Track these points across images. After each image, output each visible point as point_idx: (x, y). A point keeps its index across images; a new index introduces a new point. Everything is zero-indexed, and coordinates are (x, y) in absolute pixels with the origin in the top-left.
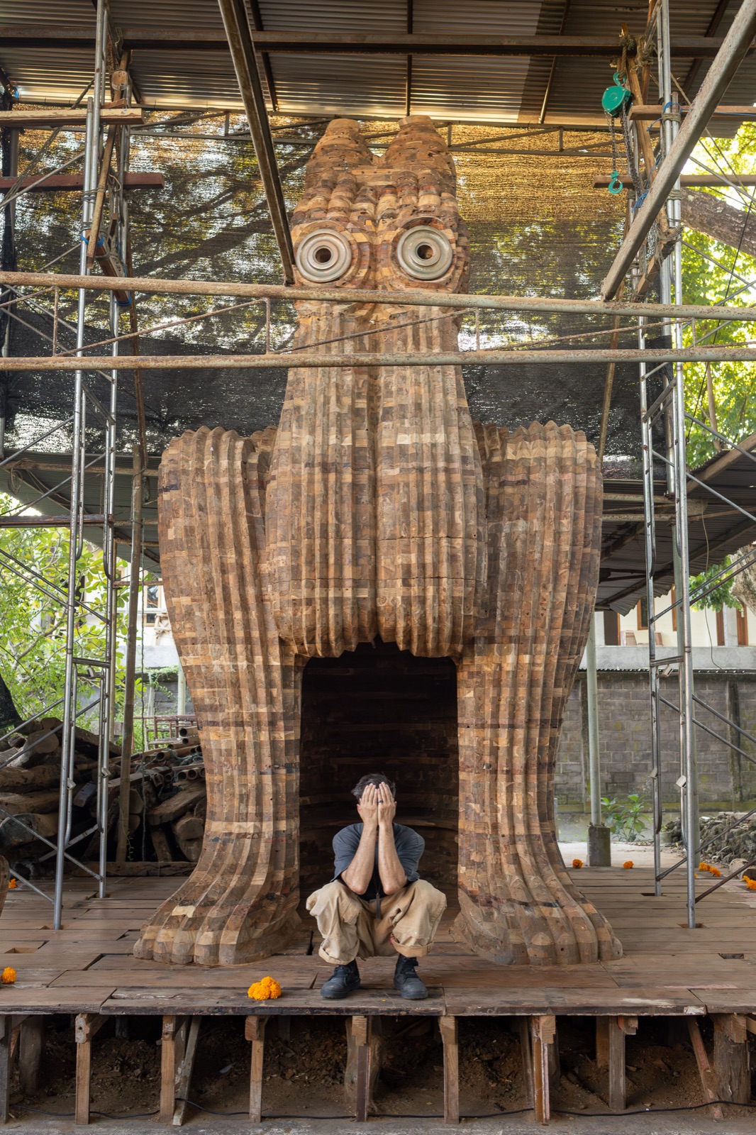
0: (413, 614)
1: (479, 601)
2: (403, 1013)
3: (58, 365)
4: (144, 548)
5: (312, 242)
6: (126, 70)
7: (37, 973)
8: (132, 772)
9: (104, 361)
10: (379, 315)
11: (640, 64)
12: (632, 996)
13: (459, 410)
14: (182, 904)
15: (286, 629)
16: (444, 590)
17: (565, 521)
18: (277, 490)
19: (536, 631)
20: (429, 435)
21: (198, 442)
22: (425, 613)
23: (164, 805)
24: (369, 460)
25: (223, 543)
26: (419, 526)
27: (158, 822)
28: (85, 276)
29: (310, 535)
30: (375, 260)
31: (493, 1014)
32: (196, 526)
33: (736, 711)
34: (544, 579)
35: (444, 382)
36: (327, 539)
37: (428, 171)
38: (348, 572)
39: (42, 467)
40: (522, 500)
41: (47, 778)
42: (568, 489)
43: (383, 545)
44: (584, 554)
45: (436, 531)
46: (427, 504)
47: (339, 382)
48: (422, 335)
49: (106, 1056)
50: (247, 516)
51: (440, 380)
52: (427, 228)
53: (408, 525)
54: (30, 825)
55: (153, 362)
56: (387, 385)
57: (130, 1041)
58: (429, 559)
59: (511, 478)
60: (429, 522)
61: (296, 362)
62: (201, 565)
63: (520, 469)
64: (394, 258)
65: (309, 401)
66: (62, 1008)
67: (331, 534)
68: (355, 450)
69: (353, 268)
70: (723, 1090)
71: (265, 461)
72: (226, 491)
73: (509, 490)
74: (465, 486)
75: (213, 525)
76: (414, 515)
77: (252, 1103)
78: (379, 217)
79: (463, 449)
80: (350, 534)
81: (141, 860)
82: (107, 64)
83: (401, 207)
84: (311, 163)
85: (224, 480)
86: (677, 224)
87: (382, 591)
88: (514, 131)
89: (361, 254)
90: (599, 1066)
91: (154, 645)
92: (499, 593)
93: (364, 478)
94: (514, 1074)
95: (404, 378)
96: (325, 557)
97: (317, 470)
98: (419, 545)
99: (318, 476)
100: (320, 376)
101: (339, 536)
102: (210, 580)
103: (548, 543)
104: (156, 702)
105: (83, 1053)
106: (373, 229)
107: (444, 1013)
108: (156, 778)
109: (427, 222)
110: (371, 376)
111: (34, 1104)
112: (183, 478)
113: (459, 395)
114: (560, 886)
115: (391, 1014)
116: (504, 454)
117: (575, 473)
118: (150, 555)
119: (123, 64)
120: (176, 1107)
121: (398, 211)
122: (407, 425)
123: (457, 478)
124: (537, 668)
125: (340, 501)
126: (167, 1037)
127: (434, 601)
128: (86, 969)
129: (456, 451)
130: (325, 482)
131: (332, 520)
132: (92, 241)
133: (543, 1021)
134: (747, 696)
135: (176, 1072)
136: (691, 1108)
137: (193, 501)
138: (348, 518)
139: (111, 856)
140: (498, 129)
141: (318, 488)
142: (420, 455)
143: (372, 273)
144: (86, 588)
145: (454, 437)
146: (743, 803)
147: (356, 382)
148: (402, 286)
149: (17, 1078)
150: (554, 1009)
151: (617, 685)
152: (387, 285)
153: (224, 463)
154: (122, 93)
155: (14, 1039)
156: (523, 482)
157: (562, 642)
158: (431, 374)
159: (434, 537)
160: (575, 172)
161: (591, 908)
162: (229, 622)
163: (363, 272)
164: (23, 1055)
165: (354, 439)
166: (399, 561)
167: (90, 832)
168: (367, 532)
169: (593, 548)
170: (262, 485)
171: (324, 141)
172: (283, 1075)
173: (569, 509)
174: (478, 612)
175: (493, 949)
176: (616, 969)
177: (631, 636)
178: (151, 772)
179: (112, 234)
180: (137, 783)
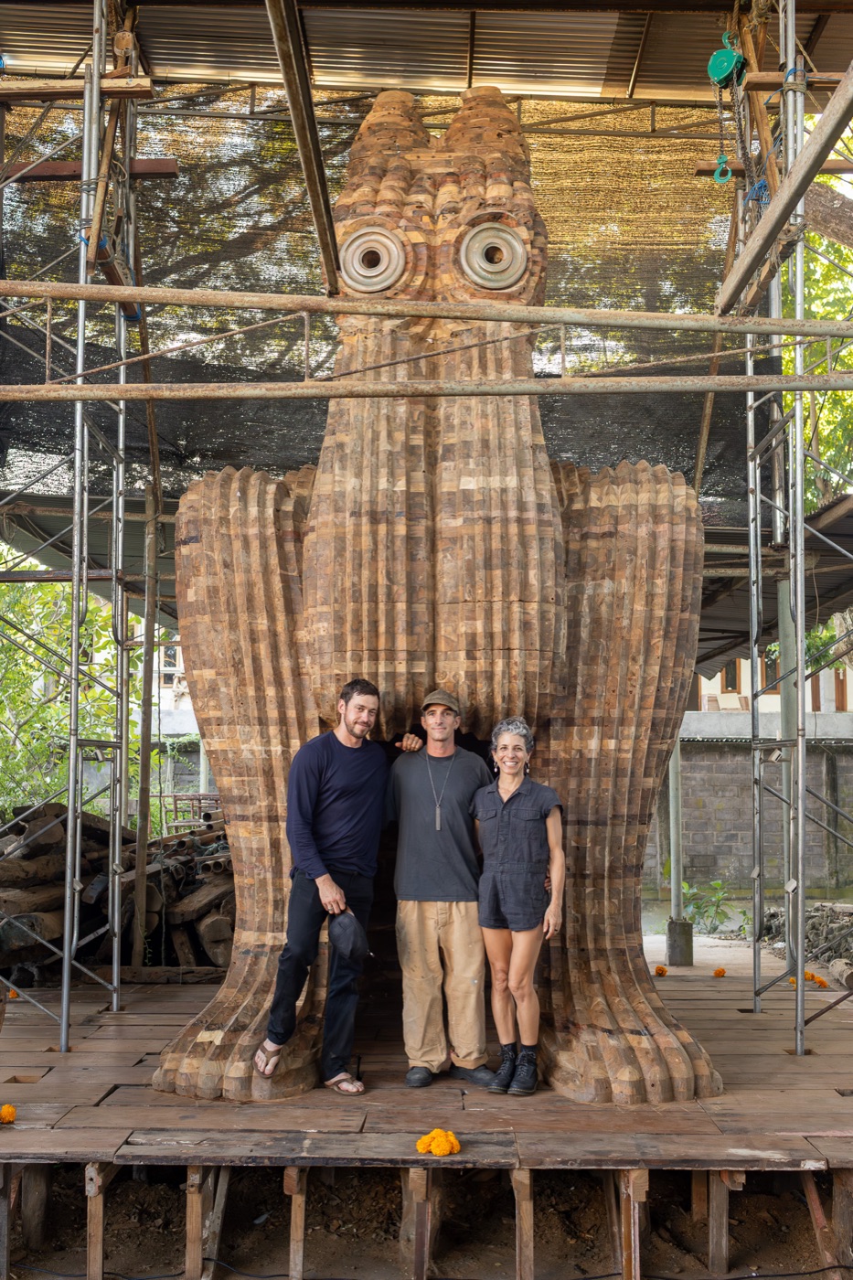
0: (479, 692)
1: (557, 676)
2: (470, 1166)
3: (53, 395)
4: (159, 603)
5: (357, 243)
6: (132, 31)
7: (40, 1110)
8: (149, 863)
9: (108, 390)
10: (438, 332)
11: (755, 22)
12: (738, 1145)
13: (535, 448)
14: (208, 1029)
15: (328, 708)
16: (516, 663)
17: (659, 581)
18: (316, 543)
19: (623, 712)
20: (498, 478)
21: (222, 486)
22: (493, 691)
23: (186, 901)
24: (427, 508)
25: (253, 606)
26: (486, 587)
27: (178, 921)
28: (84, 285)
29: (357, 598)
30: (434, 265)
31: (575, 1167)
32: (221, 585)
33: (833, 786)
34: (634, 650)
35: (516, 413)
36: (376, 603)
37: (498, 155)
38: (402, 642)
39: (40, 511)
40: (608, 555)
41: (52, 870)
42: (663, 543)
43: (443, 610)
44: (681, 620)
45: (506, 593)
46: (496, 561)
47: (391, 414)
48: (489, 356)
49: (122, 1203)
50: (281, 575)
51: (511, 411)
52: (497, 225)
53: (473, 586)
54: (32, 927)
55: (167, 391)
56: (448, 418)
57: (150, 1184)
58: (497, 627)
59: (595, 530)
60: (498, 582)
61: (341, 391)
62: (226, 632)
63: (606, 519)
64: (457, 262)
65: (355, 436)
66: (69, 1156)
67: (382, 597)
68: (409, 496)
69: (406, 274)
70: (843, 1252)
71: (302, 509)
72: (255, 545)
73: (593, 544)
74: (541, 539)
75: (241, 584)
76: (480, 574)
77: (292, 1265)
78: (438, 212)
79: (538, 495)
80: (404, 597)
81: (160, 965)
82: (108, 24)
83: (465, 199)
84: (356, 146)
85: (253, 531)
86: (799, 220)
87: (441, 664)
88: (597, 108)
89: (417, 258)
90: (695, 1218)
91: (172, 709)
92: (580, 666)
93: (421, 529)
94: (596, 1228)
95: (468, 409)
96: (374, 624)
97: (365, 520)
98: (486, 610)
99: (366, 527)
100: (367, 406)
101: (391, 600)
102: (238, 650)
103: (639, 607)
104: (175, 774)
105: (95, 1207)
106: (431, 227)
107: (517, 1166)
108: (176, 870)
109: (496, 217)
110: (428, 407)
111: (39, 1260)
112: (205, 528)
113: (534, 430)
114: (649, 1010)
115: (456, 1167)
116: (586, 501)
117: (672, 524)
118: (168, 610)
119: (128, 23)
120: (204, 1269)
121: (461, 205)
122: (472, 465)
123: (532, 530)
124: (624, 755)
125: (392, 558)
126: (192, 1189)
127: (503, 677)
128: (97, 1105)
129: (530, 498)
130: (374, 534)
131: (382, 580)
132: (93, 241)
133: (633, 1175)
134: (847, 770)
135: (203, 1226)
136: (805, 1274)
137: (217, 556)
138: (401, 577)
139: (126, 960)
140: (577, 105)
141: (366, 542)
142: (487, 503)
143: (430, 281)
144: (95, 647)
145: (528, 481)
146: (839, 892)
147: (411, 414)
148: (466, 297)
149: (19, 1229)
150: (647, 1162)
151: (698, 757)
152: (448, 295)
153: (253, 510)
154: (127, 60)
155: (14, 1186)
156: (610, 535)
157: (653, 724)
158: (501, 405)
159: (503, 601)
160: (668, 158)
161: (685, 1036)
162: (261, 700)
163: (419, 280)
164: (26, 1205)
165: (408, 482)
166: (462, 629)
167: (101, 931)
168: (424, 595)
169: (692, 612)
170: (299, 537)
171: (372, 118)
172: (327, 1227)
173: (664, 567)
174: (556, 689)
175: (571, 1084)
176: (716, 1109)
177: (713, 700)
178: (171, 863)
179: (117, 233)
180: (154, 876)
